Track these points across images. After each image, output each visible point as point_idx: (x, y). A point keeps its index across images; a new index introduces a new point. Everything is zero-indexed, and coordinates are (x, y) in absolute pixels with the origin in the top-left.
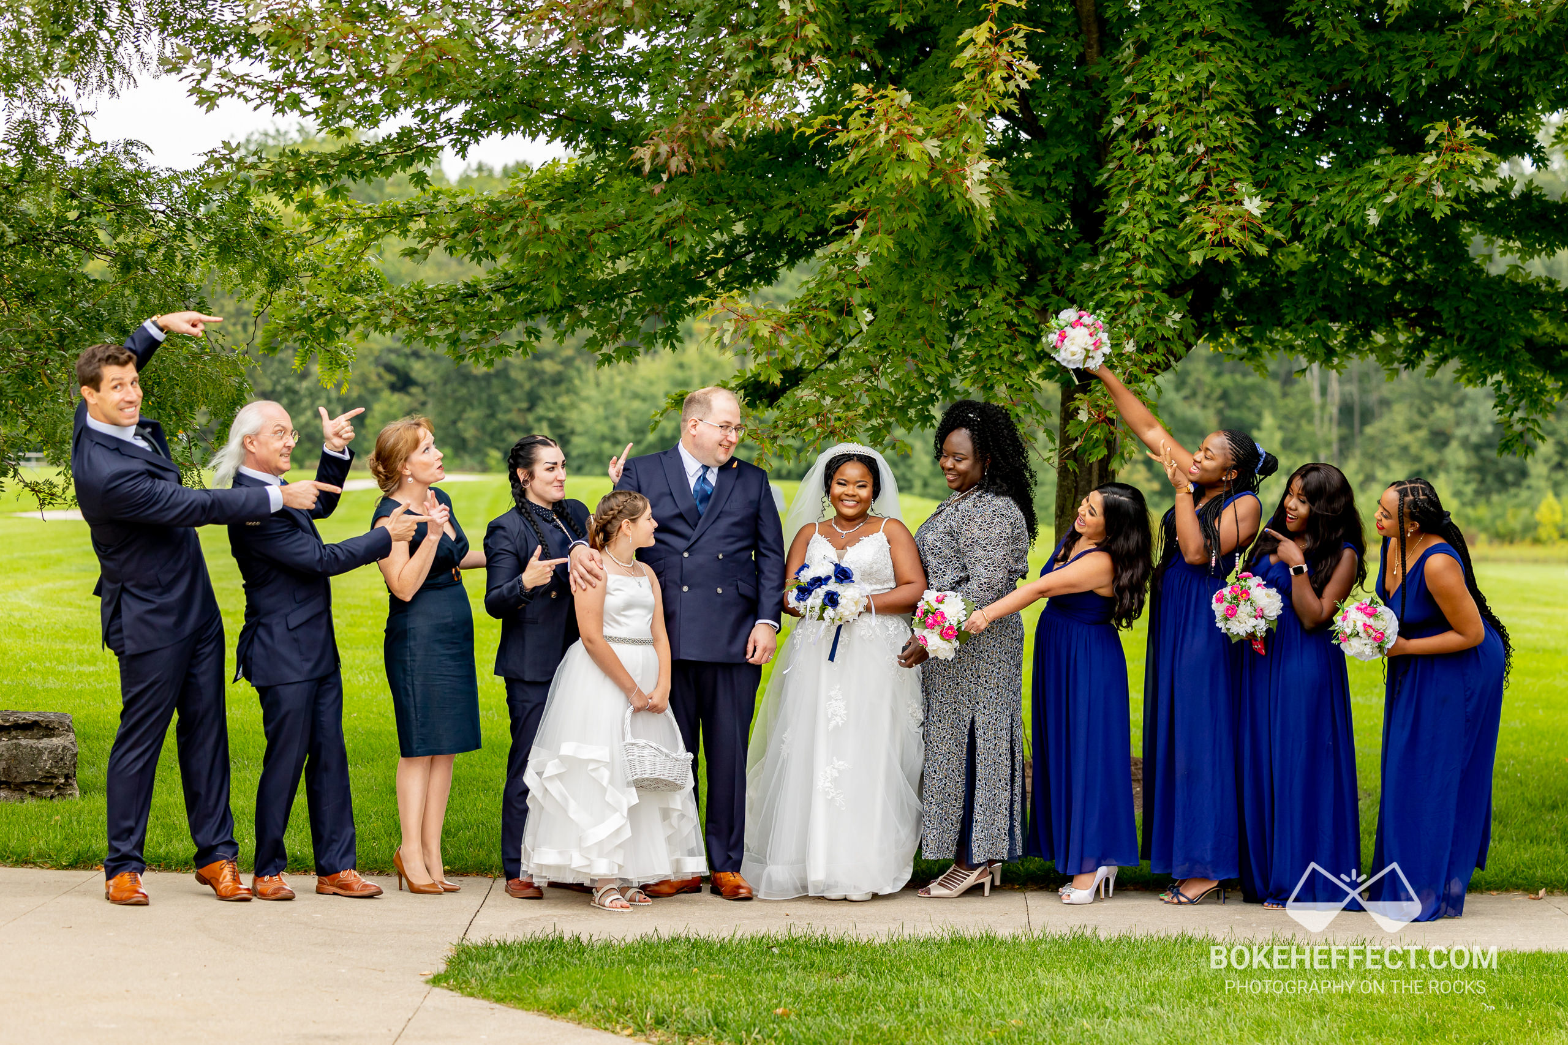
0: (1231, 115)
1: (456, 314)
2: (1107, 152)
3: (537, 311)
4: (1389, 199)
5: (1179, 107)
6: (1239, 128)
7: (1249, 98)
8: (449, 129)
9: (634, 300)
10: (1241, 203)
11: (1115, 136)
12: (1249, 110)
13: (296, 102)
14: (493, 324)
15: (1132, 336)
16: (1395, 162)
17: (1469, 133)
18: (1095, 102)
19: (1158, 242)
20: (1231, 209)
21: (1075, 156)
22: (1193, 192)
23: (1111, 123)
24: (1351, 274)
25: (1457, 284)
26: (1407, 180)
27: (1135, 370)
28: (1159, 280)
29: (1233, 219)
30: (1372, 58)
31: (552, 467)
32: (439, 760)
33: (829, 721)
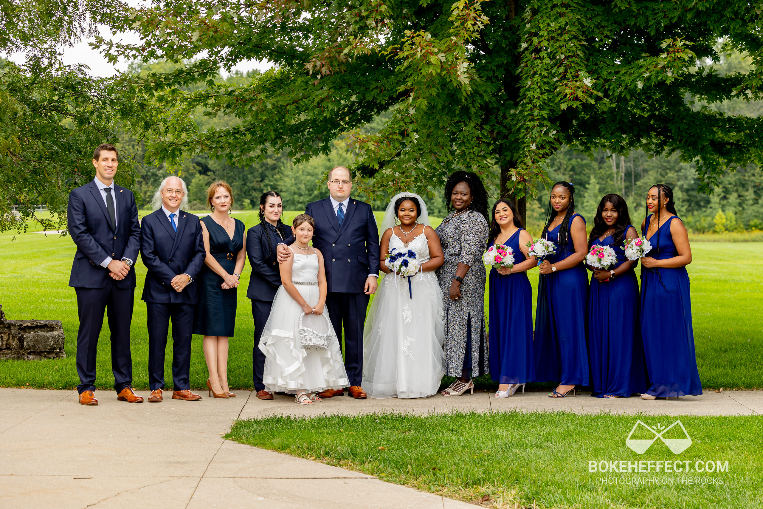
0: (576, 41)
1: (229, 144)
2: (520, 59)
4: (646, 76)
5: (552, 38)
6: (580, 47)
7: (584, 34)
8: (222, 59)
9: (308, 132)
10: (582, 81)
11: (523, 52)
12: (584, 38)
15: (535, 142)
16: (650, 60)
17: (682, 43)
18: (514, 37)
19: (545, 99)
20: (577, 83)
21: (505, 62)
22: (560, 76)
23: (521, 46)
24: (630, 112)
25: (678, 116)
26: (655, 67)
27: (536, 157)
28: (545, 116)
29: (579, 88)
30: (639, 14)
31: (272, 206)
32: (220, 338)
33: (404, 320)
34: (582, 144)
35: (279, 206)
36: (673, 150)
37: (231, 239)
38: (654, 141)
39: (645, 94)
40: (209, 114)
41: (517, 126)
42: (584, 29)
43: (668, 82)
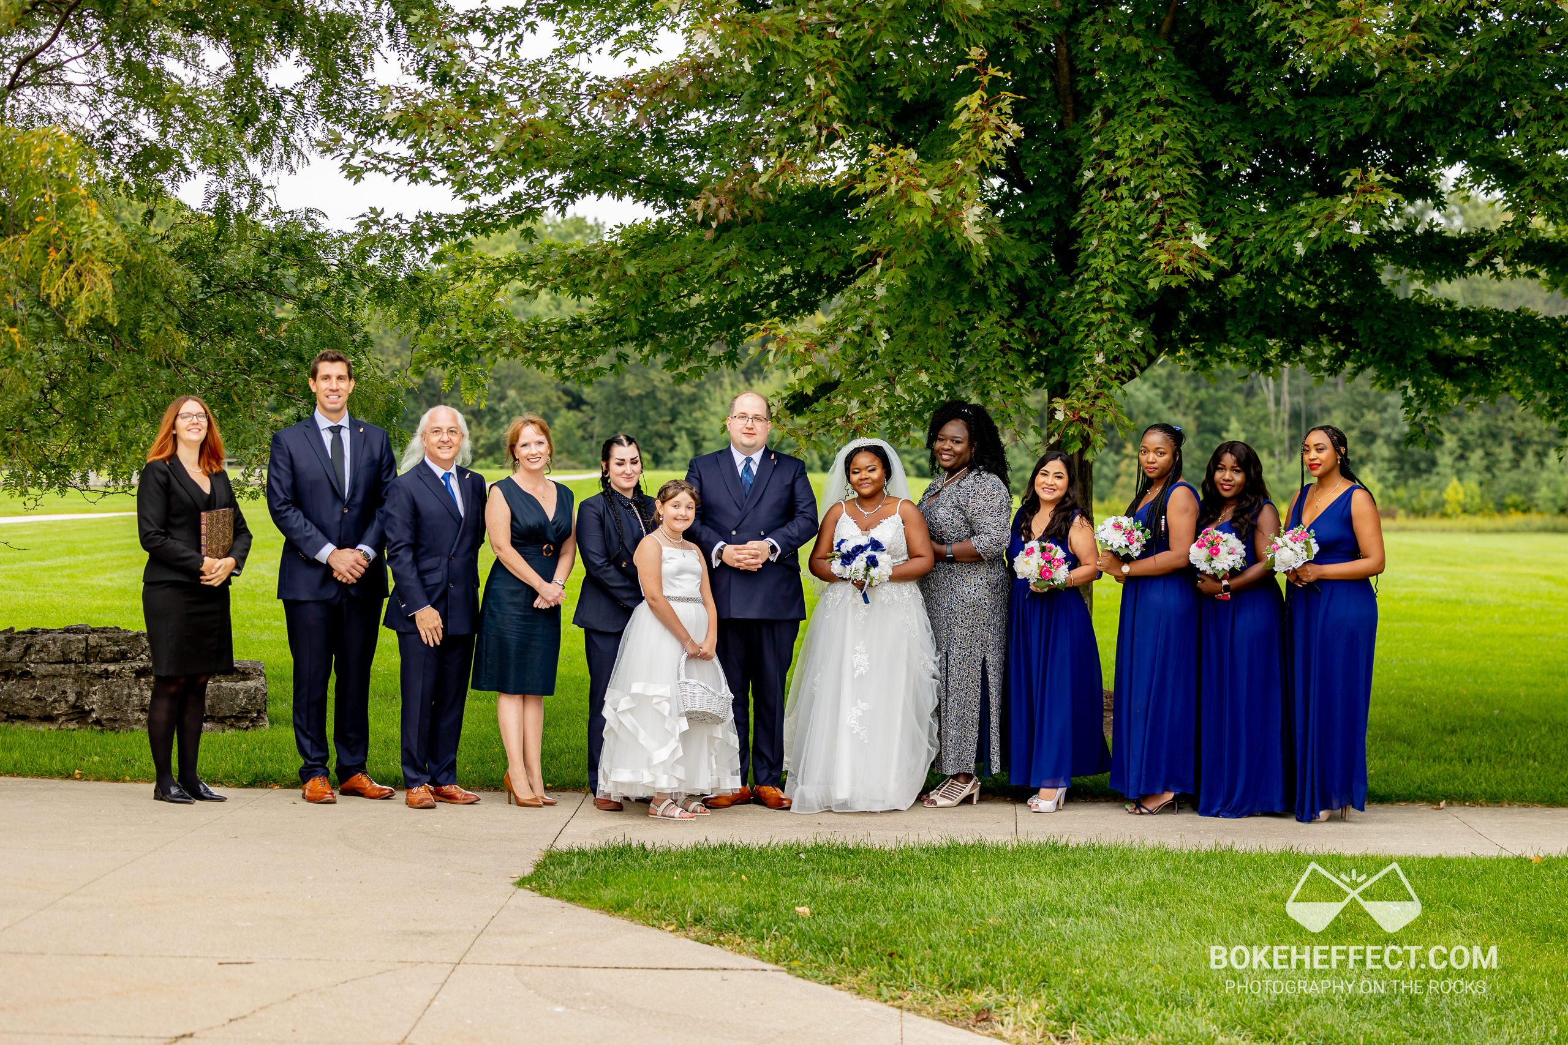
0: (1181, 167)
1: (561, 343)
2: (1081, 200)
3: (625, 339)
4: (1313, 234)
5: (1139, 161)
6: (1189, 178)
7: (1197, 155)
8: (551, 192)
9: (702, 328)
10: (1189, 239)
11: (1087, 185)
12: (1197, 163)
13: (426, 174)
14: (591, 350)
15: (1102, 349)
16: (1318, 204)
17: (1379, 177)
18: (1071, 160)
19: (1122, 272)
20: (1182, 244)
21: (1055, 204)
22: (1151, 231)
23: (1082, 176)
24: (1284, 298)
25: (1371, 307)
26: (1327, 218)
27: (1104, 378)
28: (1123, 304)
29: (1183, 251)
30: (1299, 119)
31: (621, 463)
32: (529, 697)
33: (854, 670)
34: (1197, 355)
35: (633, 462)
36: (1361, 368)
37: (551, 517)
38: (1327, 351)
39: (1311, 266)
40: (525, 293)
41: (1072, 319)
42: (1198, 146)
43: (1354, 245)
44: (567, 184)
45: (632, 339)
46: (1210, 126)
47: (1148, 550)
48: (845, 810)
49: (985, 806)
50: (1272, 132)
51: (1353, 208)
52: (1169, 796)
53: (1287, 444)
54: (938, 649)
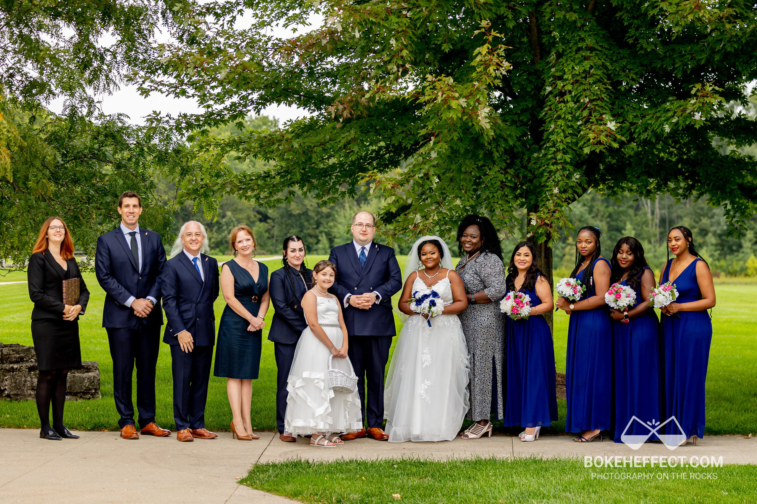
0: (600, 84)
1: (258, 185)
2: (544, 103)
3: (294, 183)
4: (674, 120)
5: (577, 81)
6: (604, 90)
7: (609, 77)
8: (252, 102)
9: (336, 176)
10: (606, 124)
11: (548, 95)
12: (609, 82)
13: (184, 93)
14: (274, 189)
15: (557, 185)
16: (677, 104)
17: (711, 88)
18: (539, 81)
19: (568, 143)
20: (601, 127)
21: (530, 106)
22: (584, 120)
23: (545, 89)
24: (658, 156)
25: (706, 160)
26: (682, 111)
27: (558, 201)
28: (568, 160)
29: (603, 132)
30: (665, 56)
31: (294, 251)
32: (244, 380)
33: (423, 363)
34: (610, 188)
35: (300, 250)
36: (701, 194)
37: (256, 282)
38: (682, 185)
39: (673, 138)
40: (239, 158)
41: (541, 170)
42: (610, 72)
43: (697, 126)
44: (261, 97)
45: (297, 183)
46: (616, 61)
47: (584, 296)
48: (419, 441)
49: (495, 438)
50: (651, 64)
51: (697, 105)
52: (597, 432)
53: (658, 237)
54: (469, 352)
